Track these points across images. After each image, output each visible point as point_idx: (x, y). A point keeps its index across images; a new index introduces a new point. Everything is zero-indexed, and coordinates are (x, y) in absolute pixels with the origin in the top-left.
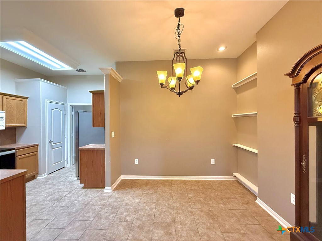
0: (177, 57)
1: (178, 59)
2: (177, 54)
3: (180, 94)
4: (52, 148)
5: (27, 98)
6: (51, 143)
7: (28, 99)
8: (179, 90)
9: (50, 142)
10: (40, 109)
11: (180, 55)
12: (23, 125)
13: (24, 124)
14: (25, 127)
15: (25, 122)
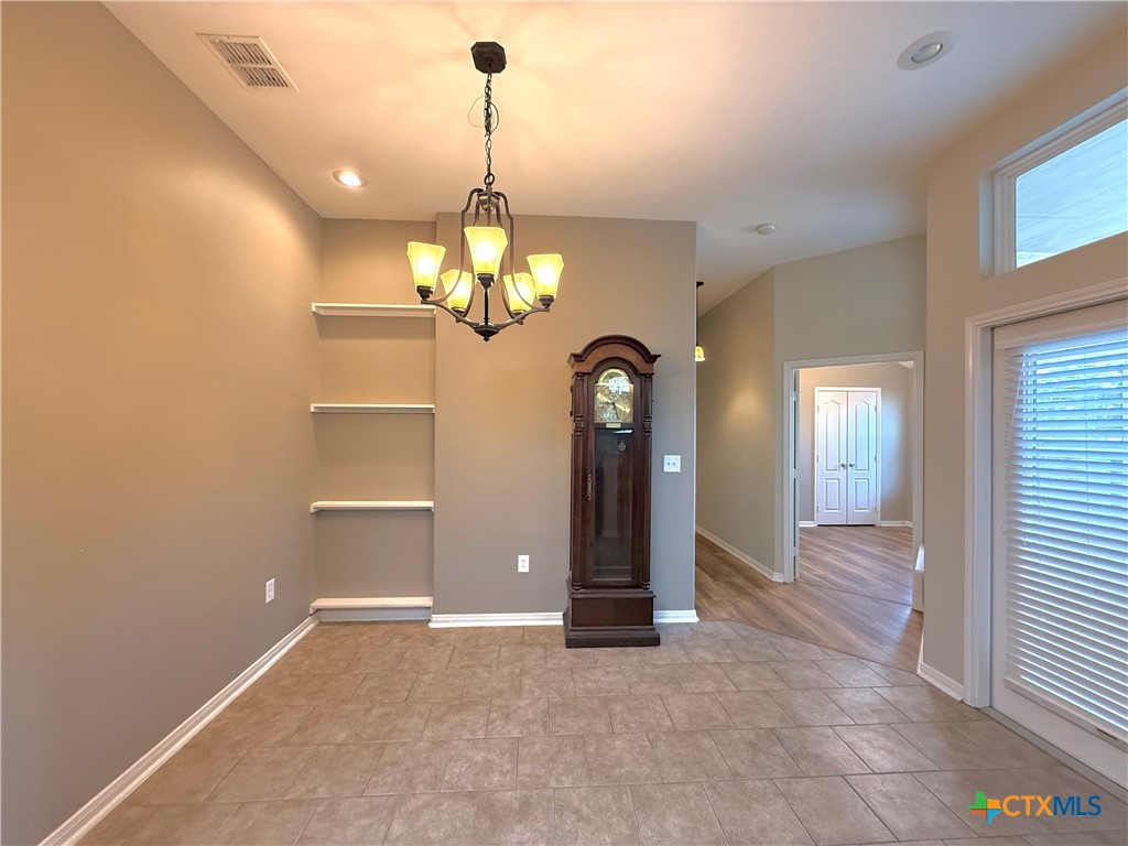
0: (478, 207)
1: (481, 211)
2: (479, 196)
3: (487, 332)
8: (486, 319)
11: (489, 199)
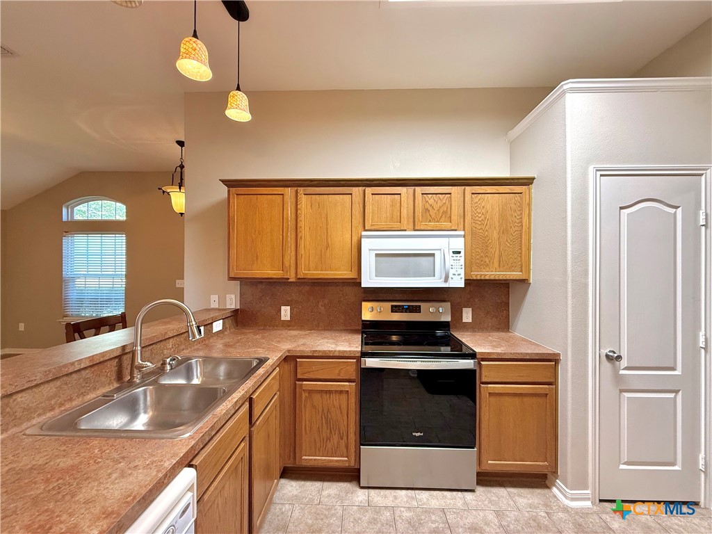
4: (622, 386)
5: (528, 182)
6: (613, 364)
7: (533, 186)
9: (607, 356)
10: (566, 211)
12: (515, 274)
13: (521, 271)
14: (524, 282)
15: (525, 265)
